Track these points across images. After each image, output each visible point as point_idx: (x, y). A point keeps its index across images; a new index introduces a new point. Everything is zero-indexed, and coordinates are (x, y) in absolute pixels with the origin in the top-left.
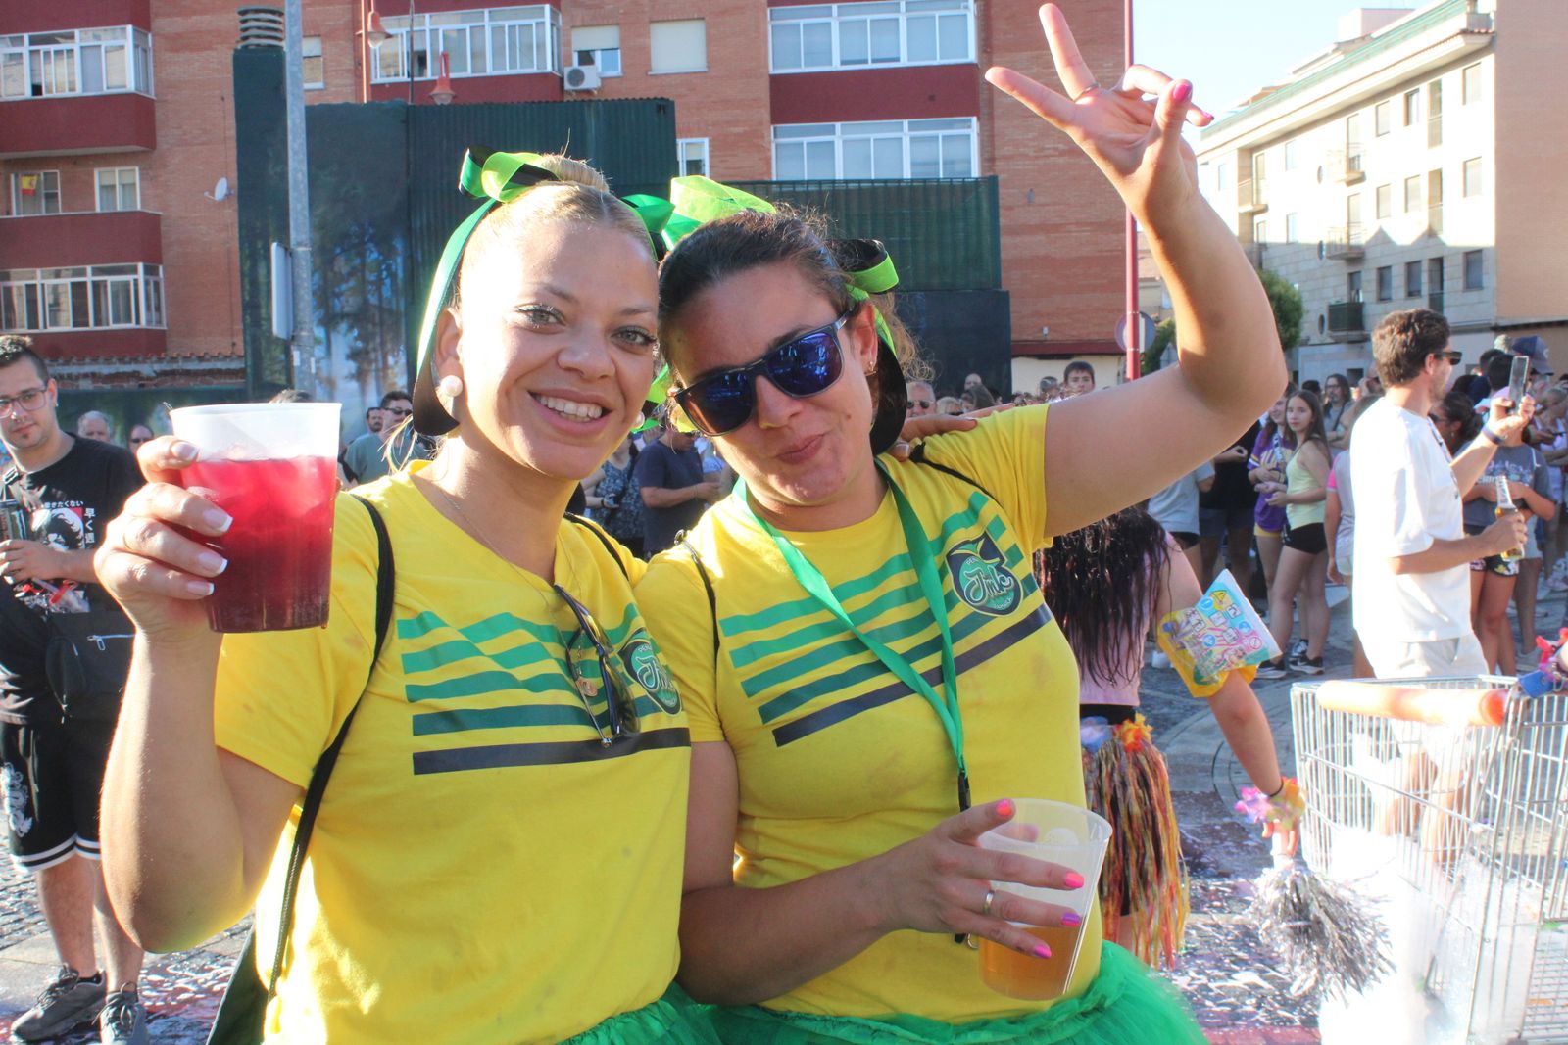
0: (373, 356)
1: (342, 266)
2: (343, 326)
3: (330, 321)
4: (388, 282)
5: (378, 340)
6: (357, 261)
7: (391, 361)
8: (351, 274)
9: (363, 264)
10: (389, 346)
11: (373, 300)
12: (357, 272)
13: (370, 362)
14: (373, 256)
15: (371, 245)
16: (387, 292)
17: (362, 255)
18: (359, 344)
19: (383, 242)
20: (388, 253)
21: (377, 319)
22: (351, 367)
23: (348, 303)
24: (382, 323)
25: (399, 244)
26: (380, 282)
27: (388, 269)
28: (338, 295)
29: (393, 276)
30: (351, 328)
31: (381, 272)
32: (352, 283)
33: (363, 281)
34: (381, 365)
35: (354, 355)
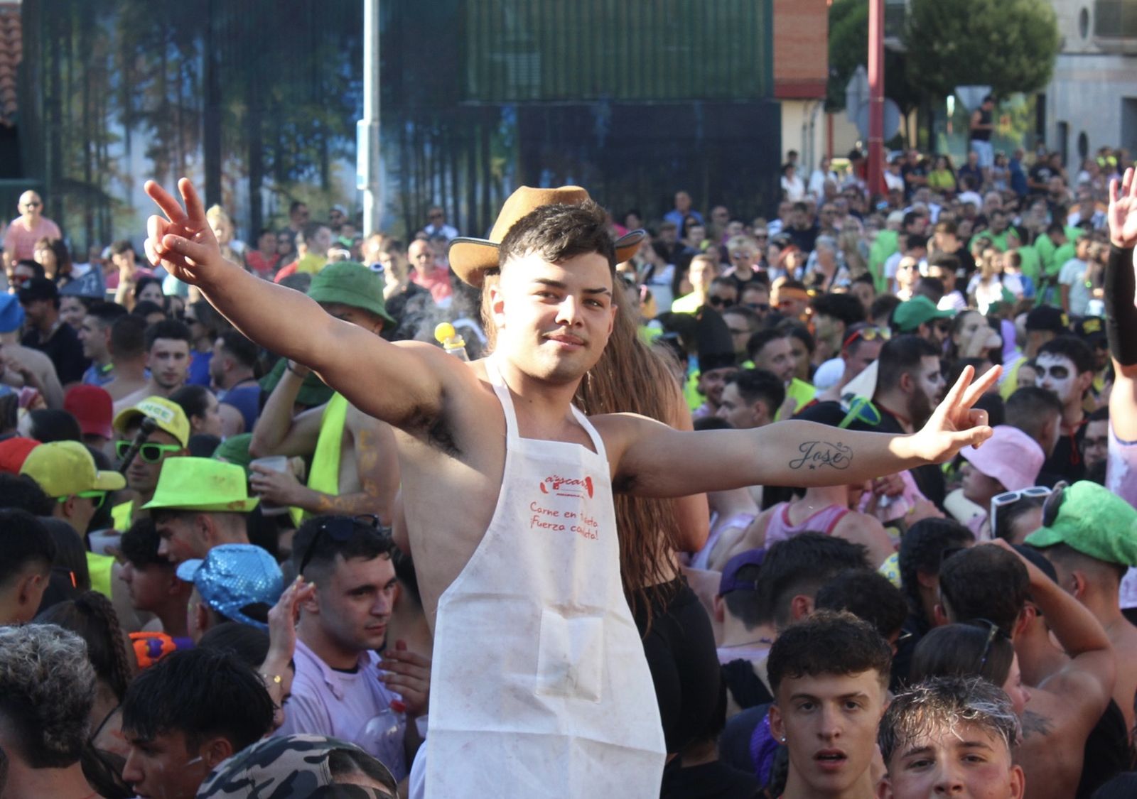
0: (171, 154)
1: (143, 65)
2: (143, 125)
3: (130, 120)
4: (188, 82)
5: (177, 139)
6: (158, 60)
7: (189, 160)
8: (153, 73)
9: (164, 65)
10: (188, 145)
11: (173, 99)
12: (159, 71)
13: (169, 161)
14: (174, 55)
15: (172, 45)
16: (187, 91)
17: (163, 54)
18: (158, 143)
19: (184, 42)
20: (189, 53)
21: (177, 118)
22: (150, 165)
23: (147, 102)
24: (181, 123)
25: (199, 45)
26: (180, 82)
27: (189, 68)
28: (138, 94)
29: (193, 75)
30: (150, 127)
31: (180, 72)
32: (152, 82)
33: (164, 81)
34: (179, 163)
35: (153, 154)
